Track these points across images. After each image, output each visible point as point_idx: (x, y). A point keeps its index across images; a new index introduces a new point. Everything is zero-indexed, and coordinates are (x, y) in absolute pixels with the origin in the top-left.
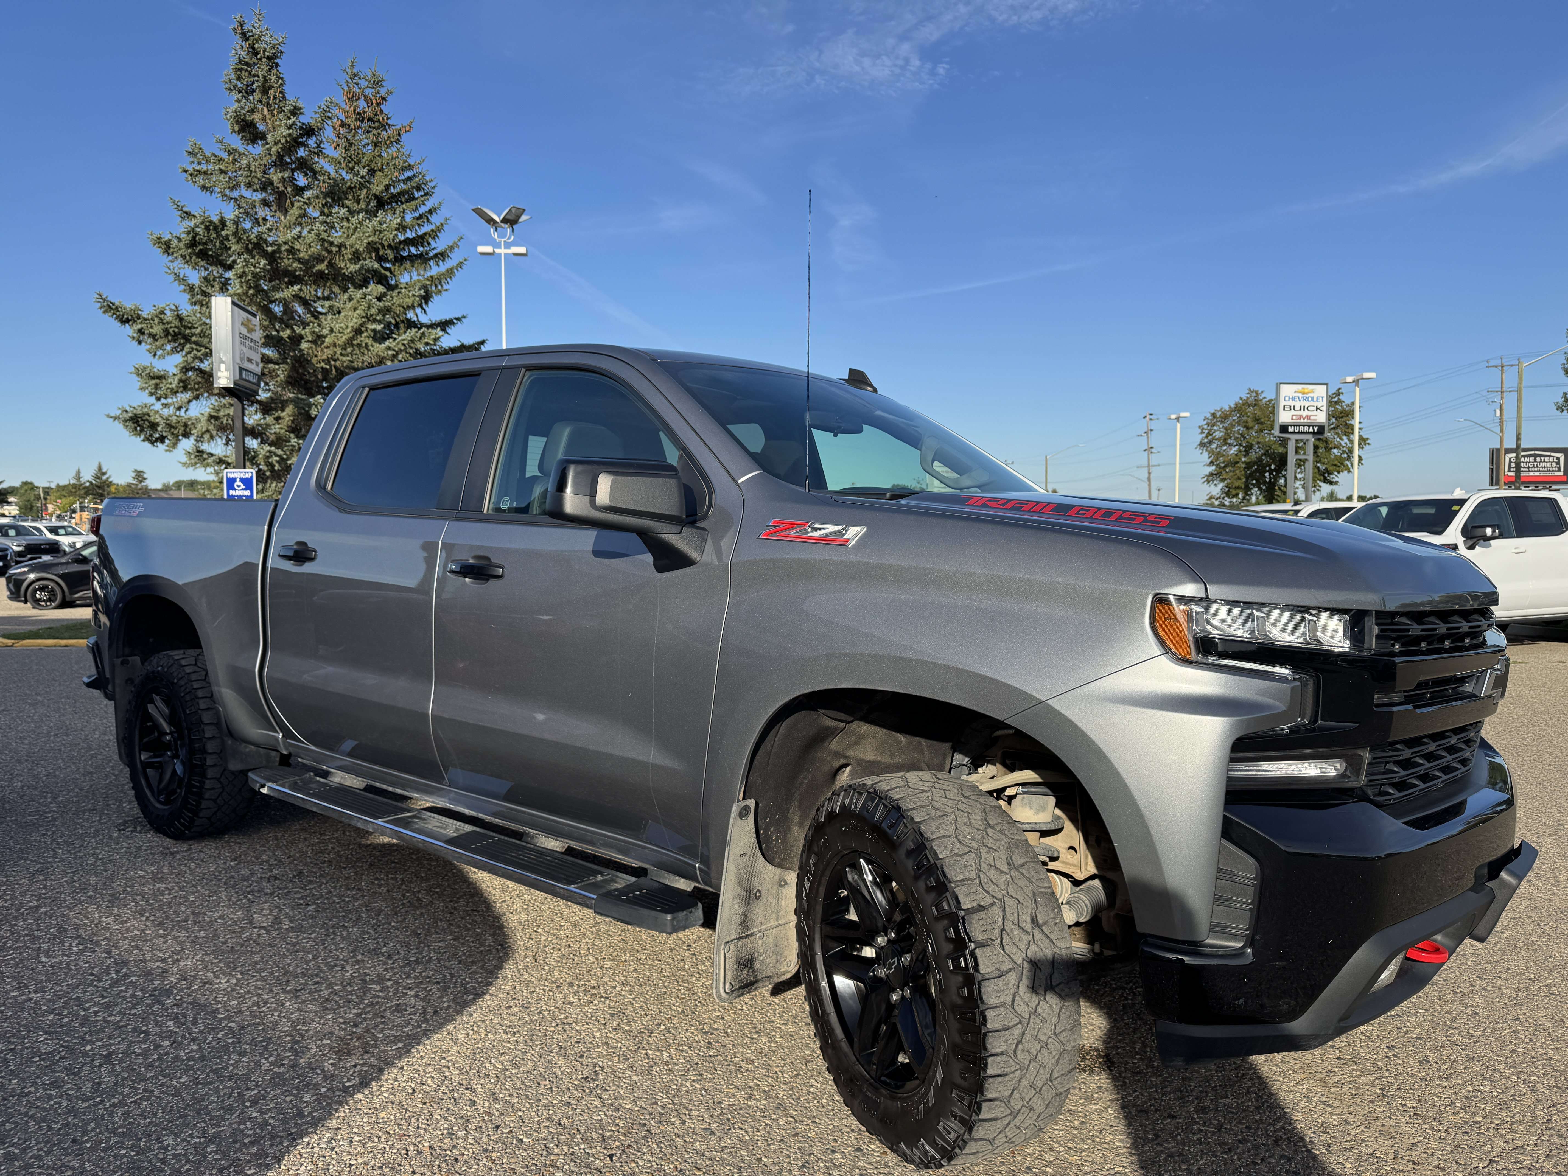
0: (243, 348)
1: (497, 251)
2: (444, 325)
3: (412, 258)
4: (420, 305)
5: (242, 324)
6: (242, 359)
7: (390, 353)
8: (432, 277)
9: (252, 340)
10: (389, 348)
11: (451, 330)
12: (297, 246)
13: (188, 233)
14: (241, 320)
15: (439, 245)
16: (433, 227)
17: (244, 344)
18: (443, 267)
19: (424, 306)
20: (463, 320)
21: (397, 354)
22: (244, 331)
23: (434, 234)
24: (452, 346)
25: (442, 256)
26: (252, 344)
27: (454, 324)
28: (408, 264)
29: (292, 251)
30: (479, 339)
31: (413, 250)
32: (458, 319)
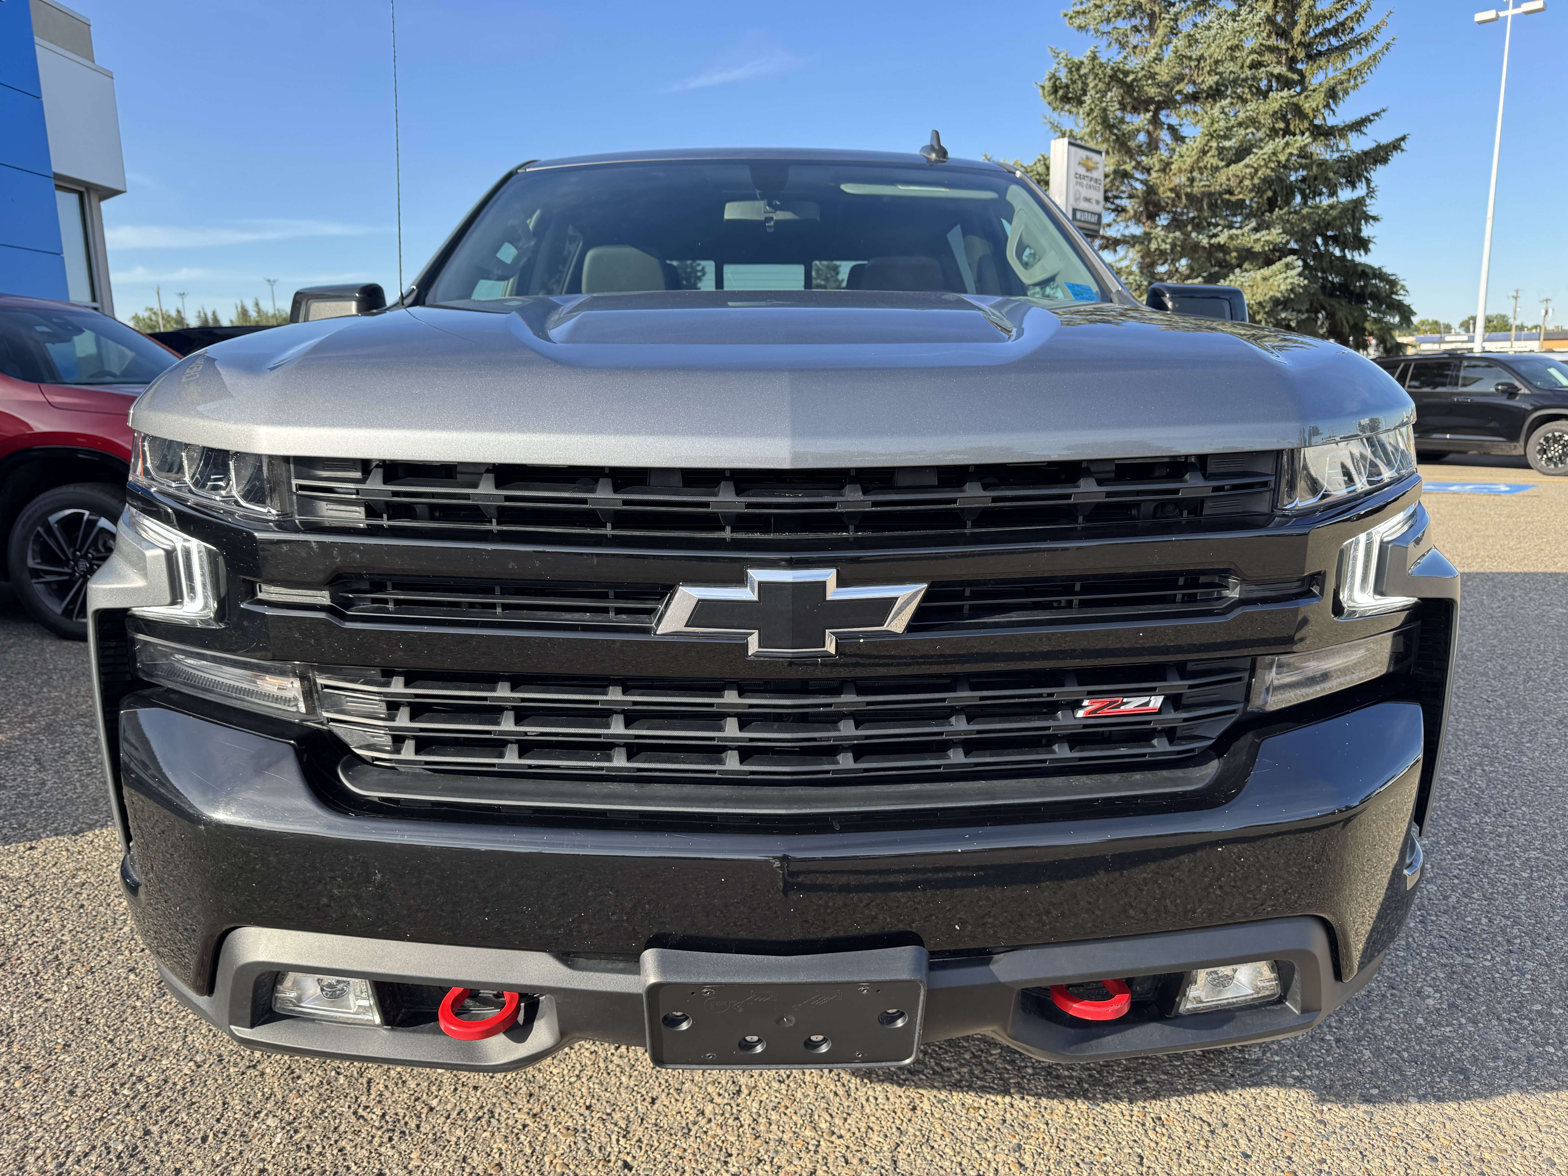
0: (1078, 188)
1: (1502, 14)
2: (1358, 126)
3: (1331, 51)
4: (1327, 106)
5: (1080, 163)
6: (1076, 200)
7: (1248, 171)
8: (1350, 70)
9: (1091, 179)
10: (1247, 166)
11: (1369, 129)
12: (1157, 69)
13: (1050, 79)
14: (1078, 160)
15: (1361, 29)
16: (1357, 8)
17: (1081, 184)
18: (1367, 53)
19: (1333, 106)
20: (1383, 114)
21: (1256, 171)
22: (1082, 171)
23: (1358, 17)
24: (1366, 148)
25: (1365, 40)
26: (1093, 183)
27: (1370, 121)
28: (1322, 61)
29: (1152, 76)
30: (1399, 135)
31: (1334, 42)
32: (1376, 114)
